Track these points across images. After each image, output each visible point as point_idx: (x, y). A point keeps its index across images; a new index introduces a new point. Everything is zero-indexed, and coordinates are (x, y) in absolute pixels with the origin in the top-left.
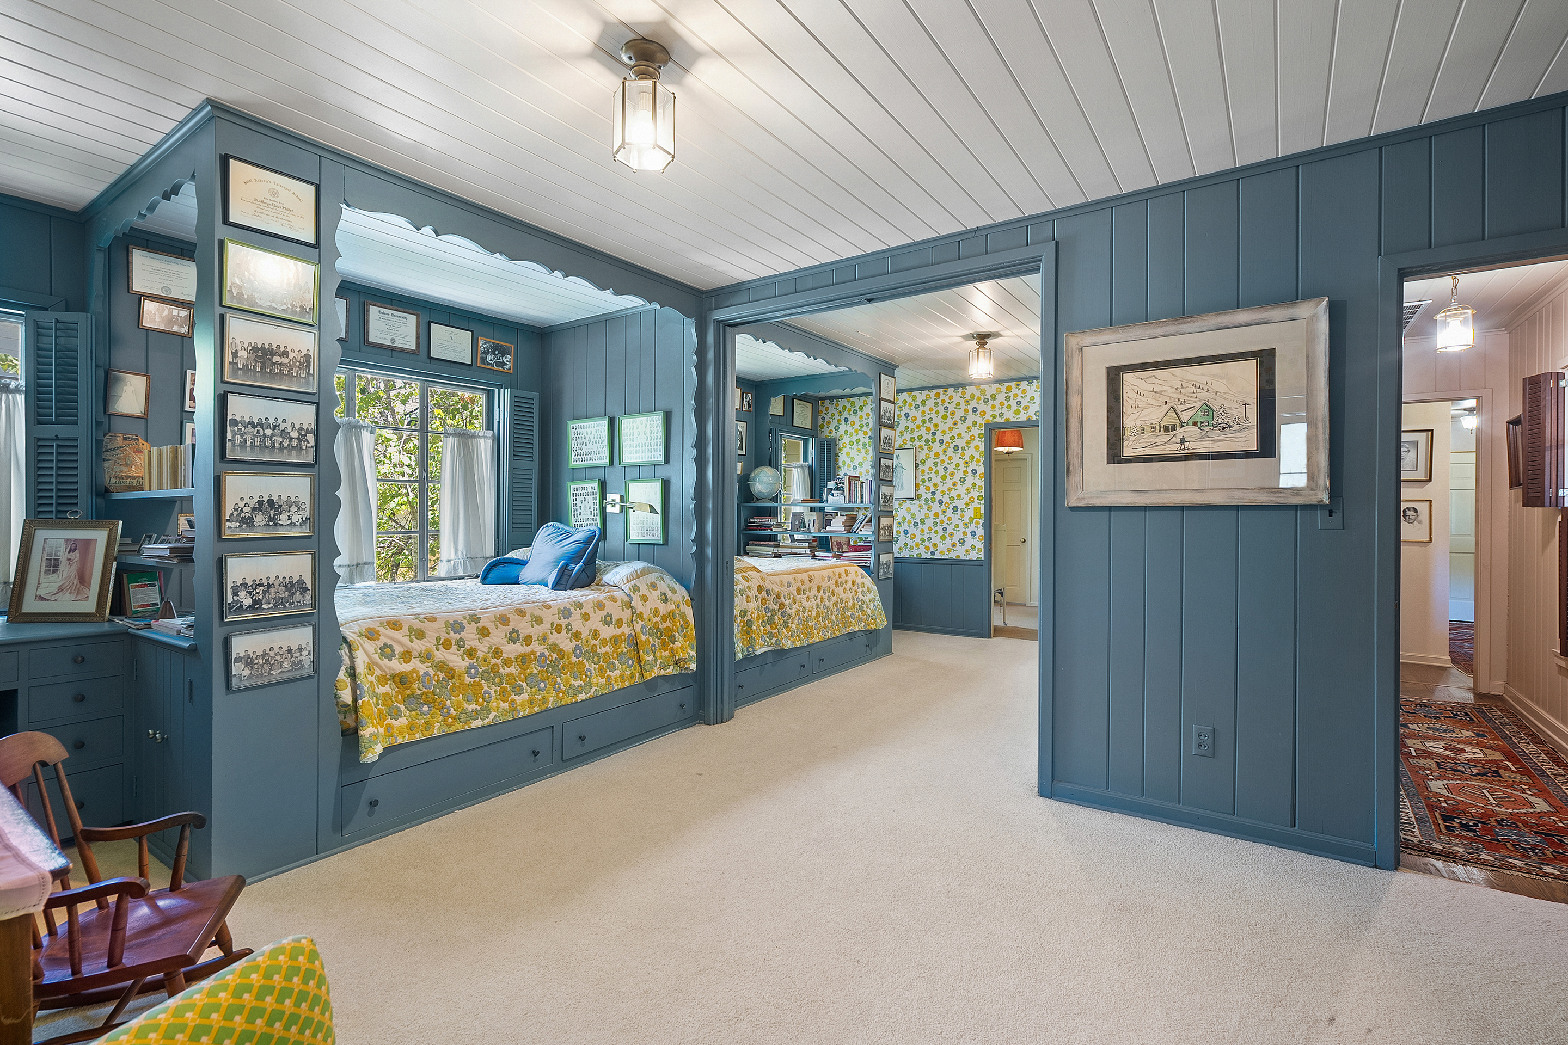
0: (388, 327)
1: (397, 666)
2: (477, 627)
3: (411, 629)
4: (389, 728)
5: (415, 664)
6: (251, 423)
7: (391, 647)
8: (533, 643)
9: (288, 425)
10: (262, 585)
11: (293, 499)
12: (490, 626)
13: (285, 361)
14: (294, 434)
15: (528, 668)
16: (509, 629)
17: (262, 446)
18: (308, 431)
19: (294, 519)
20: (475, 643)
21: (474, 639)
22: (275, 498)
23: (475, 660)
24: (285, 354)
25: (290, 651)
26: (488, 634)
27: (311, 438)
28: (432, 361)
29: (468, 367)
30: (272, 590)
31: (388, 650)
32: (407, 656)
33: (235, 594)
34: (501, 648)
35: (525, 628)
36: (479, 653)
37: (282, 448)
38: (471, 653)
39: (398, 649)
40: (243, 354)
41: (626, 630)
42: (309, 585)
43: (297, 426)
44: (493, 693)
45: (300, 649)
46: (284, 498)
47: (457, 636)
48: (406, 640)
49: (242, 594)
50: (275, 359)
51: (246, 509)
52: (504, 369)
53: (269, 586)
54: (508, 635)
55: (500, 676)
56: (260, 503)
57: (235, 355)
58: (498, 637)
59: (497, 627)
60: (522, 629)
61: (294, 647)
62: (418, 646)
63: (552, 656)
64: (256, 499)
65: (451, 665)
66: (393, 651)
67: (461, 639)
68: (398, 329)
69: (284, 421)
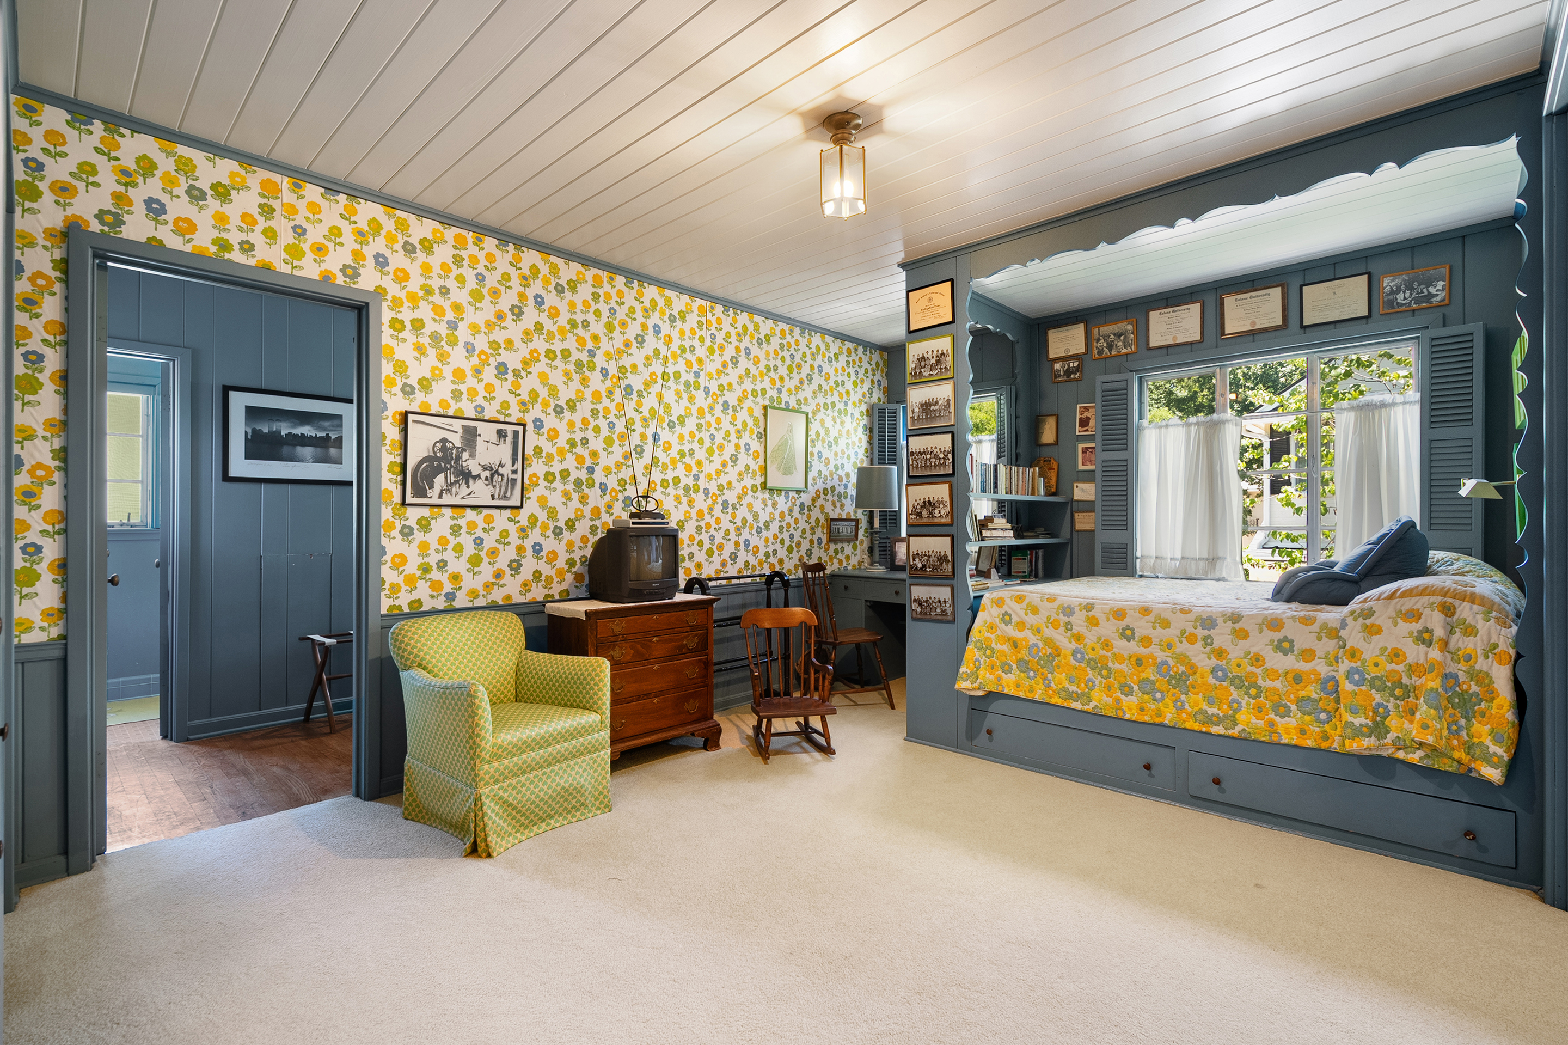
0: (1247, 312)
1: (1011, 631)
2: (1087, 616)
3: (1029, 605)
4: (999, 679)
5: (1027, 633)
6: (920, 452)
7: (1010, 615)
8: (1153, 646)
9: (938, 450)
10: (925, 555)
11: (940, 500)
12: (1101, 617)
13: (937, 407)
14: (941, 456)
15: (1143, 672)
16: (1123, 624)
17: (926, 466)
18: (949, 452)
19: (942, 514)
20: (1083, 630)
21: (1081, 626)
22: (931, 499)
23: (1082, 646)
24: (937, 403)
25: (939, 601)
26: (1097, 624)
27: (950, 456)
28: (1308, 330)
29: (1364, 321)
30: (931, 559)
31: (1007, 618)
32: (1021, 625)
33: (914, 560)
34: (1112, 641)
35: (1142, 627)
36: (1087, 640)
37: (936, 466)
38: (1078, 638)
39: (1015, 618)
40: (917, 410)
41: (1323, 669)
42: (950, 558)
43: (943, 450)
44: (1097, 683)
45: (945, 602)
46: (936, 499)
47: (1066, 619)
48: (1022, 613)
49: (917, 560)
50: (933, 408)
51: (919, 507)
52: (1431, 303)
53: (929, 556)
54: (1121, 631)
55: (1109, 670)
56: (924, 502)
57: (913, 412)
58: (1109, 629)
59: (1108, 620)
60: (1138, 627)
61: (942, 600)
62: (1031, 619)
63: (1177, 667)
64: (922, 500)
65: (1058, 643)
66: (1011, 619)
67: (1069, 623)
68: (1259, 310)
69: (936, 448)
